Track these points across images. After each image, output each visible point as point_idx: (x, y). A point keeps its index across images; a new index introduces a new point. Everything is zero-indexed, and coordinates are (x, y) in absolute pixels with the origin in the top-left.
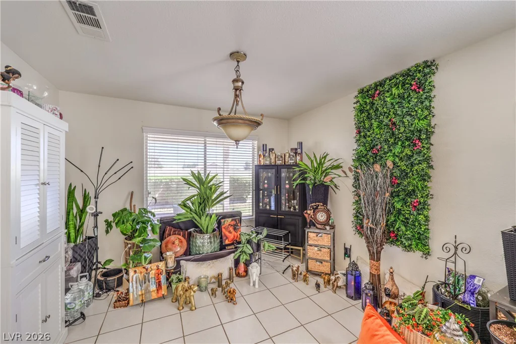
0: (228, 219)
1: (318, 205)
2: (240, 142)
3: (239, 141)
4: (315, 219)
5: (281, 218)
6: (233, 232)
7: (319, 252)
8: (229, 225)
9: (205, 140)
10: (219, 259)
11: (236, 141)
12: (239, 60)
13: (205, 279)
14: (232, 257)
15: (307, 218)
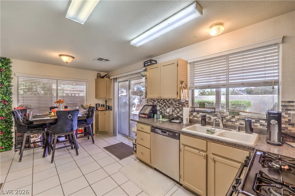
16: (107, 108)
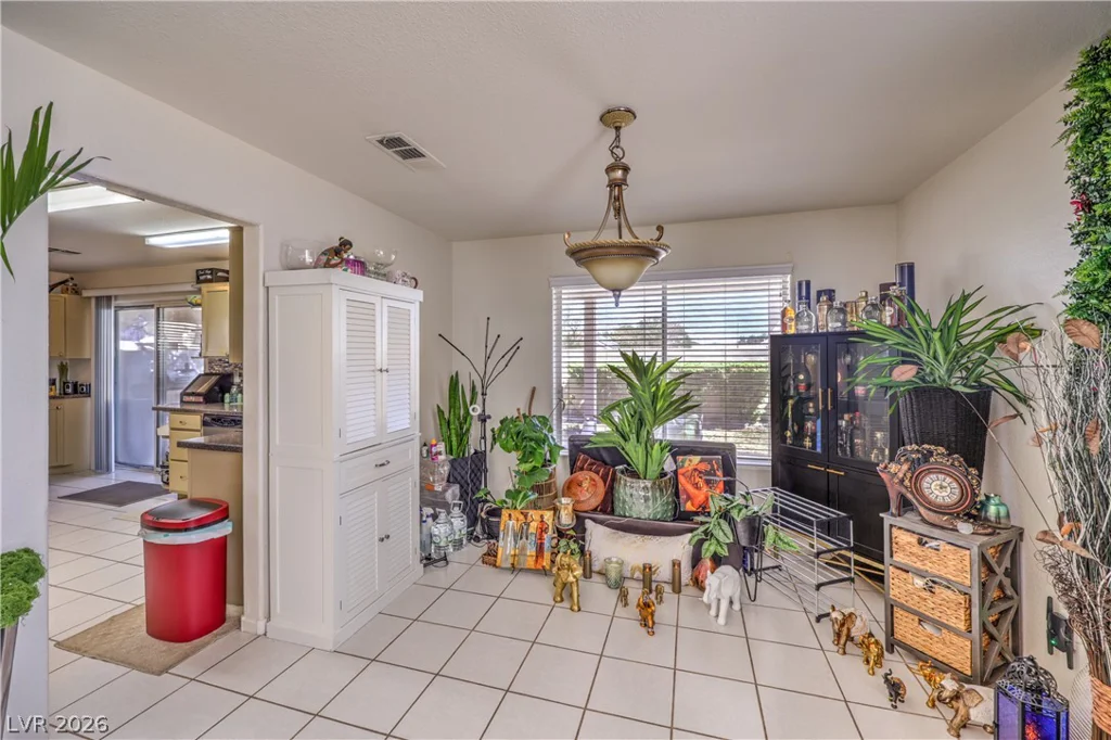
0: (692, 457)
1: (931, 453)
2: (623, 293)
3: (620, 291)
4: (918, 491)
5: (838, 475)
6: (705, 489)
7: (926, 594)
8: (695, 470)
9: (664, 288)
10: (658, 538)
11: (613, 291)
12: (618, 124)
13: (616, 565)
14: (687, 541)
15: (888, 485)
16: (70, 390)
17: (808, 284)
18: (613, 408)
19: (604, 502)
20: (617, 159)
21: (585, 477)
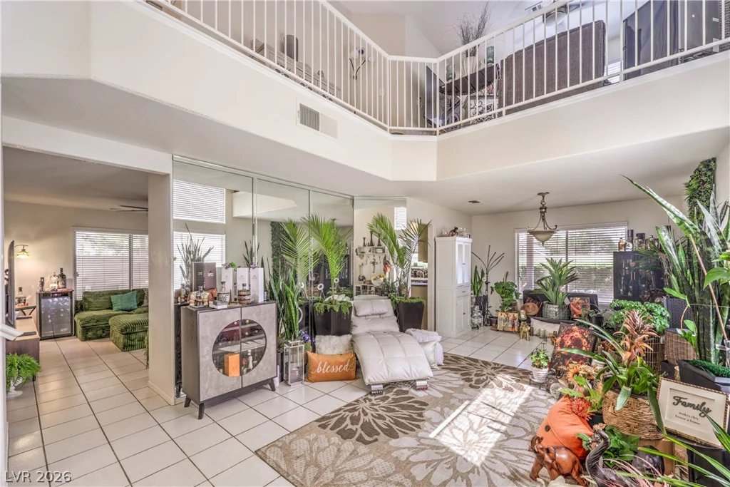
0: (577, 298)
6: (581, 309)
8: (578, 303)
13: (543, 333)
17: (632, 231)
18: (542, 279)
19: (538, 313)
20: (543, 205)
21: (531, 305)
